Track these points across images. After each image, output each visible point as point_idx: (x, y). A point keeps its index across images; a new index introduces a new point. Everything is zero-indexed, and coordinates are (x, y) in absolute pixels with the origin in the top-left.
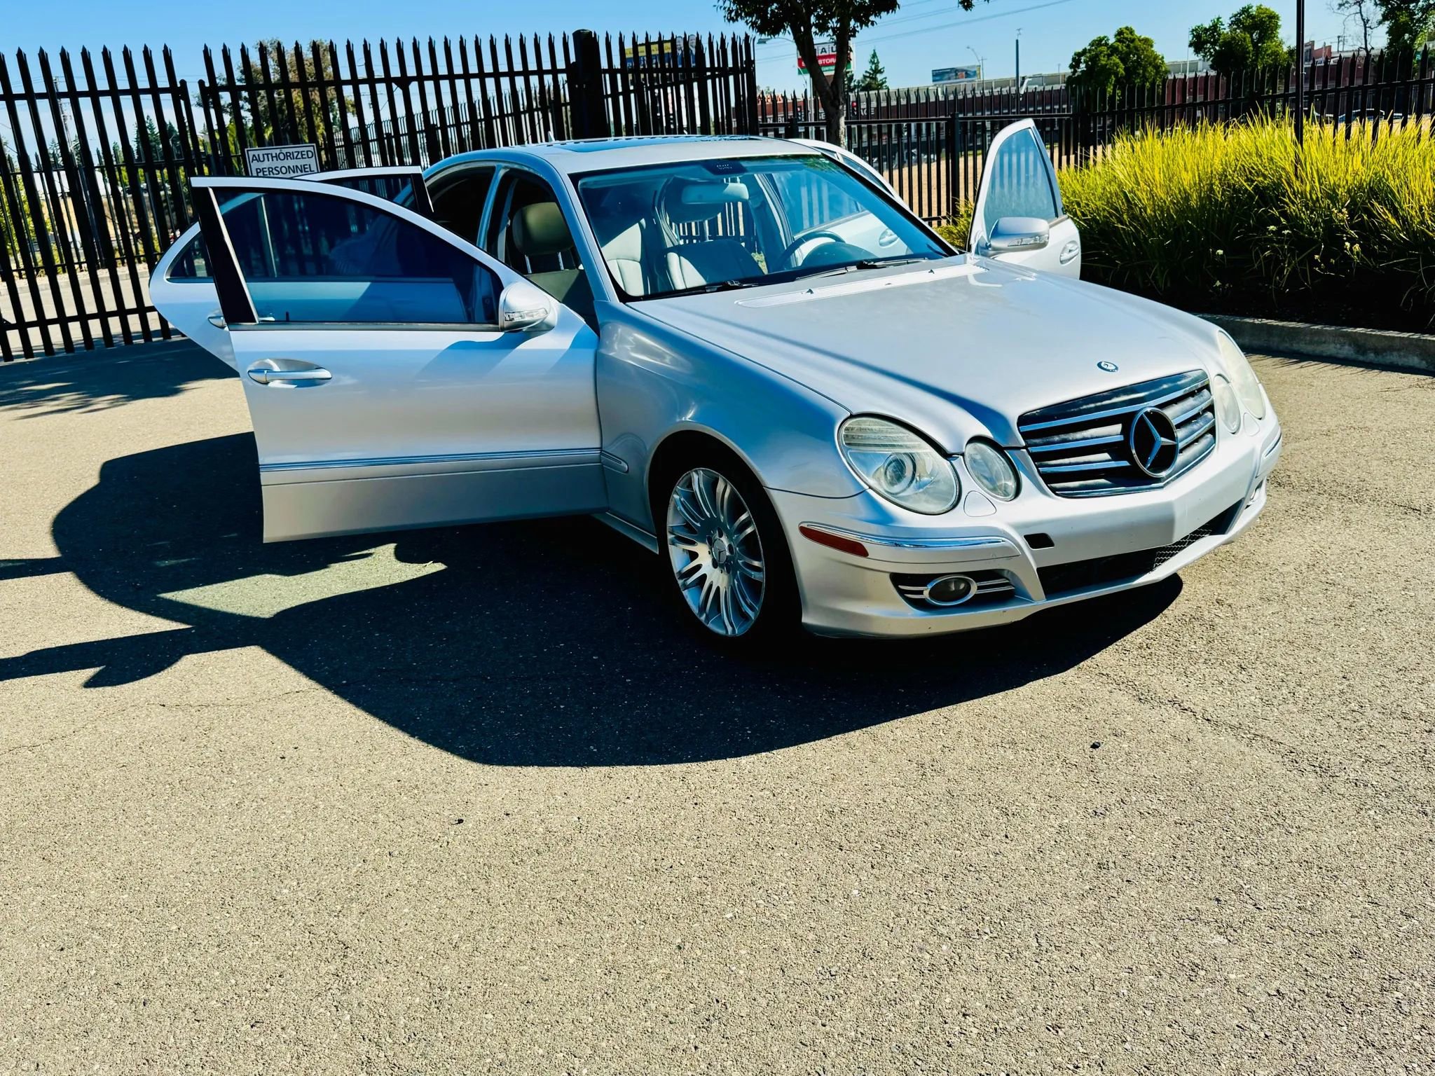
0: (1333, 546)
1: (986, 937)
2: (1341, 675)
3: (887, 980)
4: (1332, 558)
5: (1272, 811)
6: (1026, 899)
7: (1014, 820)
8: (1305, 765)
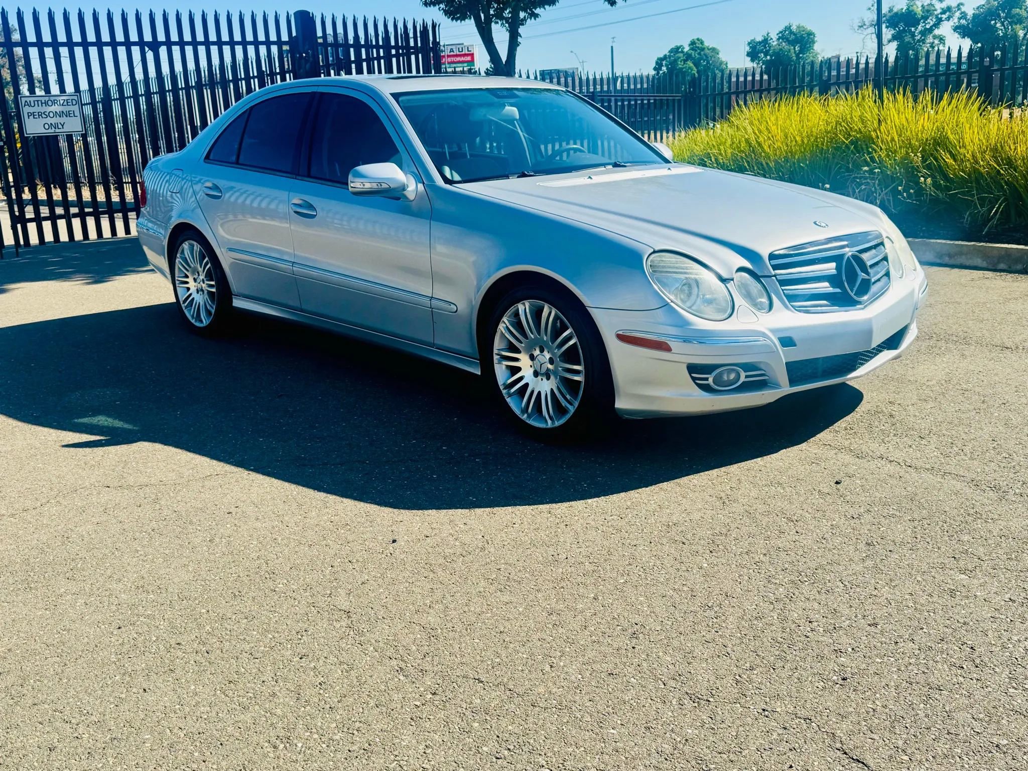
0: (958, 369)
1: (807, 583)
2: (991, 439)
3: (749, 607)
4: (961, 376)
5: (972, 511)
6: (825, 563)
7: (798, 524)
8: (984, 487)
